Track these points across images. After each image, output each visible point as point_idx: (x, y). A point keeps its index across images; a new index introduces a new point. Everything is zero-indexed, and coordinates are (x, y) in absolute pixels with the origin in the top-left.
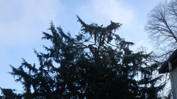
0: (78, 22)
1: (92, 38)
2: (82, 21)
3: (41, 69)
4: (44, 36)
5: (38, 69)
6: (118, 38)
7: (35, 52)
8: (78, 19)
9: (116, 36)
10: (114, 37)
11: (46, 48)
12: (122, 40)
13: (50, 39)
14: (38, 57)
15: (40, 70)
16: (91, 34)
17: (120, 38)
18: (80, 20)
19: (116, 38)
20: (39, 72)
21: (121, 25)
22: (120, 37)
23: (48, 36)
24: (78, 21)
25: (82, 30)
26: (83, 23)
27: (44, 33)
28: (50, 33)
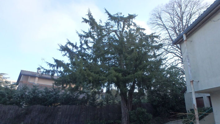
0: (106, 13)
1: (116, 25)
3: (81, 46)
4: (83, 20)
5: (79, 47)
6: (135, 25)
7: (77, 32)
8: (105, 11)
9: (134, 23)
10: (133, 24)
11: (84, 32)
12: (138, 27)
13: (88, 23)
14: (79, 36)
15: (80, 47)
16: (115, 22)
17: (137, 25)
18: (107, 12)
20: (79, 49)
21: (137, 16)
23: (86, 21)
25: (108, 20)
26: (109, 14)
27: (83, 18)
28: (88, 18)
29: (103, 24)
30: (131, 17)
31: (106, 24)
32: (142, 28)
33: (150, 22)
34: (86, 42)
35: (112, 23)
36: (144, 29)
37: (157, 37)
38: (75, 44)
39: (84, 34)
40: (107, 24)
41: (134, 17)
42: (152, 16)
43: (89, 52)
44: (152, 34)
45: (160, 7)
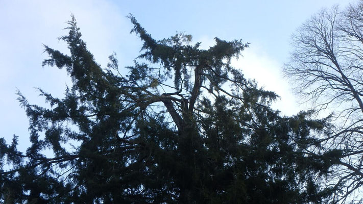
0: (134, 33)
1: (171, 78)
2: (144, 32)
3: (32, 152)
4: (48, 57)
5: (24, 154)
6: (239, 79)
7: (23, 100)
8: (133, 26)
9: (235, 72)
10: (231, 76)
11: (49, 97)
12: (248, 85)
13: (65, 68)
14: (28, 114)
15: (28, 155)
16: (167, 66)
17: (245, 80)
18: (139, 29)
19: (235, 78)
20: (26, 161)
21: (246, 46)
22: (244, 77)
23: (59, 59)
24: (132, 31)
25: (142, 56)
26: (145, 36)
27: (49, 50)
29: (123, 72)
30: (225, 49)
31: (134, 71)
32: (265, 89)
33: (296, 65)
34: (54, 137)
35: (157, 68)
36: (272, 95)
37: (319, 125)
38: (9, 143)
39: (48, 106)
40: (138, 72)
41: (237, 50)
42: (302, 45)
43: (64, 173)
44: (302, 115)
45: (329, 18)
